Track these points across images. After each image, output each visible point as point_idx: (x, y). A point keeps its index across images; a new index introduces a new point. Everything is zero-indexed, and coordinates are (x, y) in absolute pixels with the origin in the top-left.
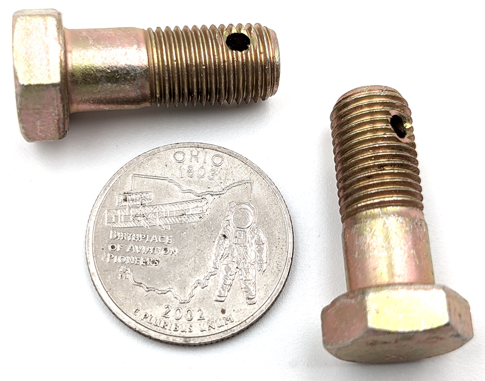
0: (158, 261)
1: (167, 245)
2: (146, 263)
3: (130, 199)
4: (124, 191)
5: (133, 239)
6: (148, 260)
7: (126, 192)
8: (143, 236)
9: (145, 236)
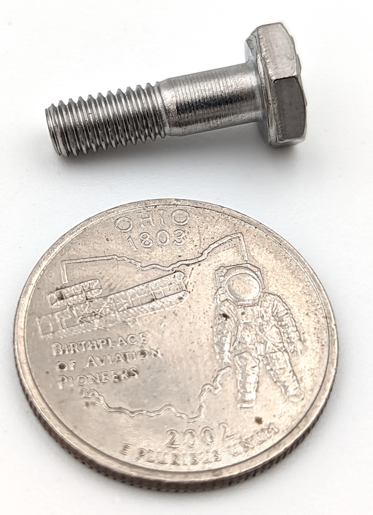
0: (137, 372)
1: (142, 347)
2: (118, 377)
3: (67, 295)
4: (55, 287)
5: (90, 349)
6: (119, 373)
7: (59, 287)
8: (103, 342)
9: (105, 341)
